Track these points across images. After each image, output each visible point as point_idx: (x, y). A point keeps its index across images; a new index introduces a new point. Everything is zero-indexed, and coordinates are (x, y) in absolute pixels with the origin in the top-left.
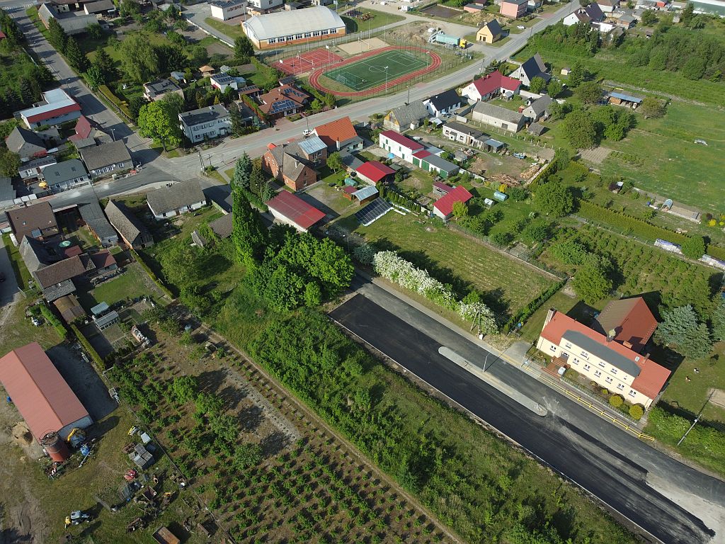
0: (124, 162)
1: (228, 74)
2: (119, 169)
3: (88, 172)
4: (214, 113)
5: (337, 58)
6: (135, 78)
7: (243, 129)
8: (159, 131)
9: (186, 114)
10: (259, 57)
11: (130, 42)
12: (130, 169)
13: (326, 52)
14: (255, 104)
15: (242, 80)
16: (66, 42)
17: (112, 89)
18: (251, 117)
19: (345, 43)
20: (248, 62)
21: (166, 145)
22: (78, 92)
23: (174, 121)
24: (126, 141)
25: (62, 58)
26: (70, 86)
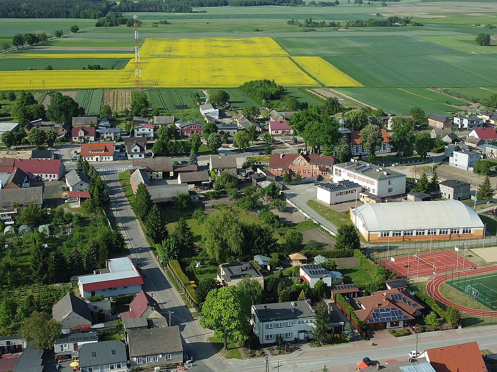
0: (173, 353)
1: (323, 265)
2: (165, 362)
3: (128, 359)
4: (296, 310)
5: (468, 264)
6: (211, 257)
7: (329, 336)
8: (224, 323)
9: (262, 307)
10: (366, 251)
11: (217, 217)
12: (178, 364)
13: (454, 255)
14: (350, 307)
15: (339, 275)
16: (149, 209)
17: (183, 265)
18: (342, 323)
19: (482, 247)
20: (350, 255)
21: (228, 341)
22: (145, 264)
23: (245, 313)
24: (182, 328)
25: (139, 225)
26: (139, 256)
